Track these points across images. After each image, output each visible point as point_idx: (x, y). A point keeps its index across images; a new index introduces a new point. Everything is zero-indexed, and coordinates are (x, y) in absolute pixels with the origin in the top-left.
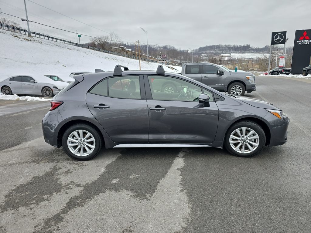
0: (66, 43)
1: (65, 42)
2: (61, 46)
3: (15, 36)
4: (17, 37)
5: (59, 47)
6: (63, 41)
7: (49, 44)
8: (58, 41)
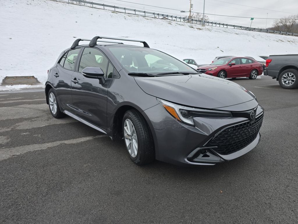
0: (236, 29)
1: (235, 27)
2: (229, 32)
3: (191, 27)
4: (192, 27)
5: (226, 33)
6: (234, 26)
7: (218, 31)
8: (228, 26)
